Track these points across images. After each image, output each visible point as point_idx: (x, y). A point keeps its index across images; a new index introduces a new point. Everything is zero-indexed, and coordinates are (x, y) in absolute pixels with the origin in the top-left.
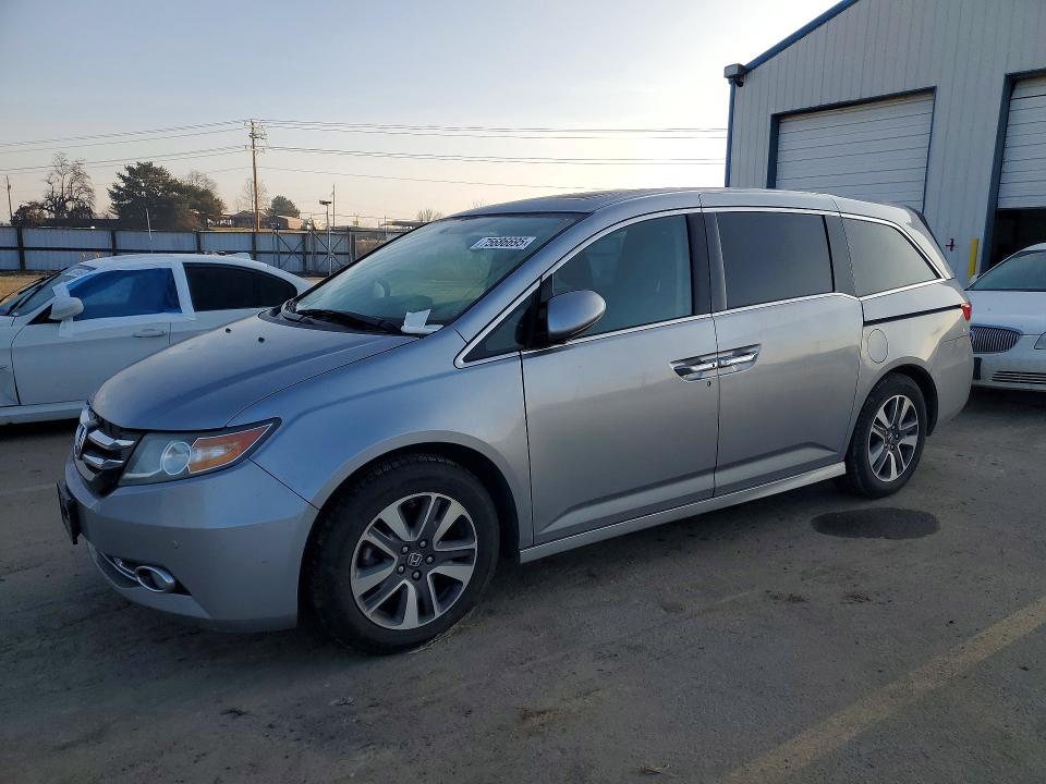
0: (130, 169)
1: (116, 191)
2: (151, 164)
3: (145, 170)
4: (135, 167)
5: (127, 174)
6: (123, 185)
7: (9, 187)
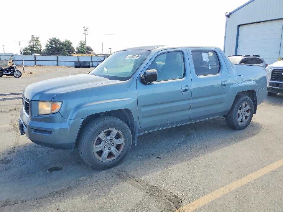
0: (51, 39)
1: (47, 45)
2: (56, 38)
3: (54, 40)
4: (52, 39)
5: (50, 41)
6: (49, 44)
7: (20, 45)
